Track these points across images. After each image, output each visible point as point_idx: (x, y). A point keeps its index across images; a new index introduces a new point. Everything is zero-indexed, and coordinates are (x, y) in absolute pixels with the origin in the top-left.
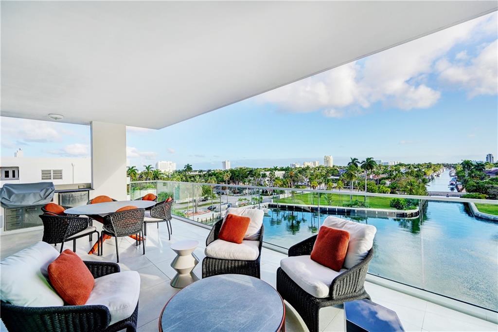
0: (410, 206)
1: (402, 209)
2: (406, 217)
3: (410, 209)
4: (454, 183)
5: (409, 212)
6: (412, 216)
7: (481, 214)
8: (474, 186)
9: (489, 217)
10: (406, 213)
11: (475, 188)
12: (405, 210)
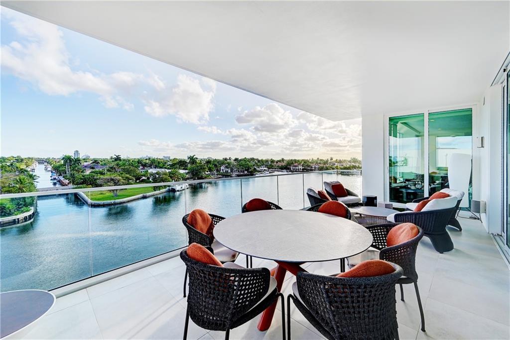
0: (22, 209)
1: (10, 214)
2: (18, 223)
3: (23, 212)
4: (57, 178)
5: (21, 216)
6: (26, 221)
7: (94, 202)
8: (81, 179)
9: (100, 203)
10: (18, 219)
11: (82, 181)
12: (16, 215)
